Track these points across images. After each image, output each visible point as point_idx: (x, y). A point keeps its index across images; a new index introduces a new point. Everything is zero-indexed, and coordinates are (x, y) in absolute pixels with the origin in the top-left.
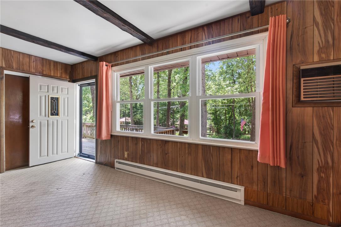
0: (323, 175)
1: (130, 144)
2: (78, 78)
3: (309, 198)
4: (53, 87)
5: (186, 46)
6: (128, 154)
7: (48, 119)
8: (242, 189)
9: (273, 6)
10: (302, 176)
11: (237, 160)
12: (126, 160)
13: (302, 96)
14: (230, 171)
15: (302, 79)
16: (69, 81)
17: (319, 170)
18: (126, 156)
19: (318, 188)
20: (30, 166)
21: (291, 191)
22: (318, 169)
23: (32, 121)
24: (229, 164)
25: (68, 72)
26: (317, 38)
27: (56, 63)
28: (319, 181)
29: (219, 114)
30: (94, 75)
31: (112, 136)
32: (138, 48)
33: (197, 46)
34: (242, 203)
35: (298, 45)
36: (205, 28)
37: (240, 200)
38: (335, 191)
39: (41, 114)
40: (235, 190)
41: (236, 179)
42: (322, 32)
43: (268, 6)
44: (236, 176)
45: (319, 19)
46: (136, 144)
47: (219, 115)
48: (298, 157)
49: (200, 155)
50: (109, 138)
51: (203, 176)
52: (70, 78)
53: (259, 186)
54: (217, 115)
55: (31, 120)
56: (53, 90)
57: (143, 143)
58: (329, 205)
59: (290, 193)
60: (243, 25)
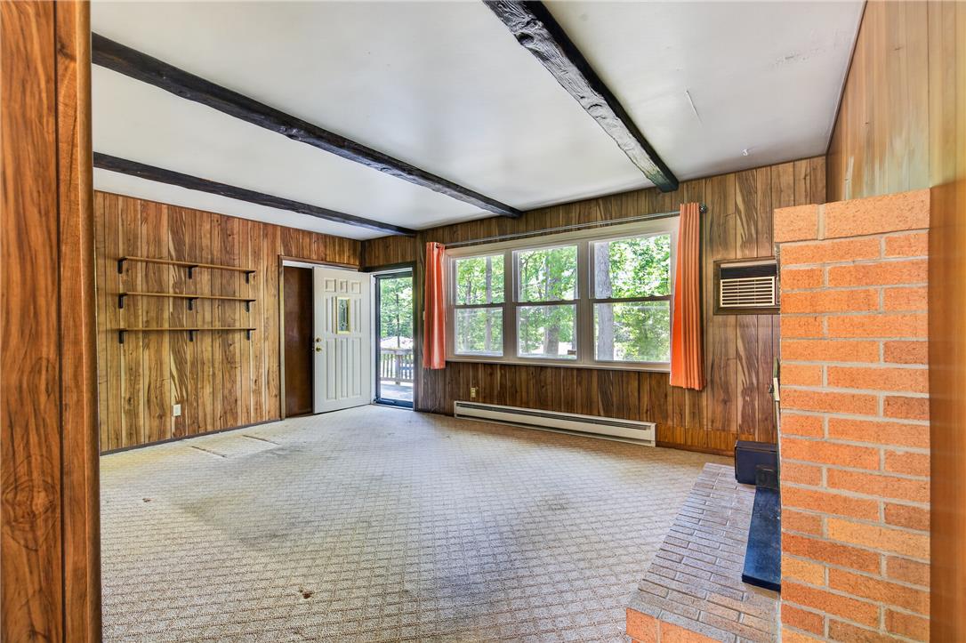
0: (748, 398)
1: (481, 374)
2: (376, 265)
3: (734, 428)
4: (341, 283)
5: (573, 227)
6: (477, 392)
7: (336, 336)
8: (653, 425)
9: (689, 183)
10: (725, 402)
11: (646, 388)
12: (474, 400)
13: (722, 302)
14: (637, 403)
15: (722, 281)
16: (359, 271)
17: (744, 393)
18: (473, 394)
19: (743, 417)
20: (316, 412)
21: (713, 422)
22: (742, 392)
23: (318, 340)
24: (636, 394)
25: (358, 253)
26: (740, 230)
27: (342, 240)
28: (744, 407)
29: (652, 325)
30: (409, 260)
31: (447, 363)
32: (494, 221)
33: (589, 228)
34: (653, 444)
35: (719, 236)
36: (601, 202)
37: (650, 441)
38: (760, 416)
39: (327, 329)
40: (644, 428)
41: (645, 415)
42: (744, 219)
43: (683, 182)
44: (645, 410)
45: (741, 206)
46: (491, 374)
47: (653, 327)
48: (720, 378)
49: (595, 384)
50: (443, 366)
51: (599, 416)
52: (361, 264)
53: (675, 420)
54: (647, 327)
55: (316, 338)
56: (342, 288)
57: (503, 372)
58: (754, 434)
59: (712, 426)
60: (652, 203)
